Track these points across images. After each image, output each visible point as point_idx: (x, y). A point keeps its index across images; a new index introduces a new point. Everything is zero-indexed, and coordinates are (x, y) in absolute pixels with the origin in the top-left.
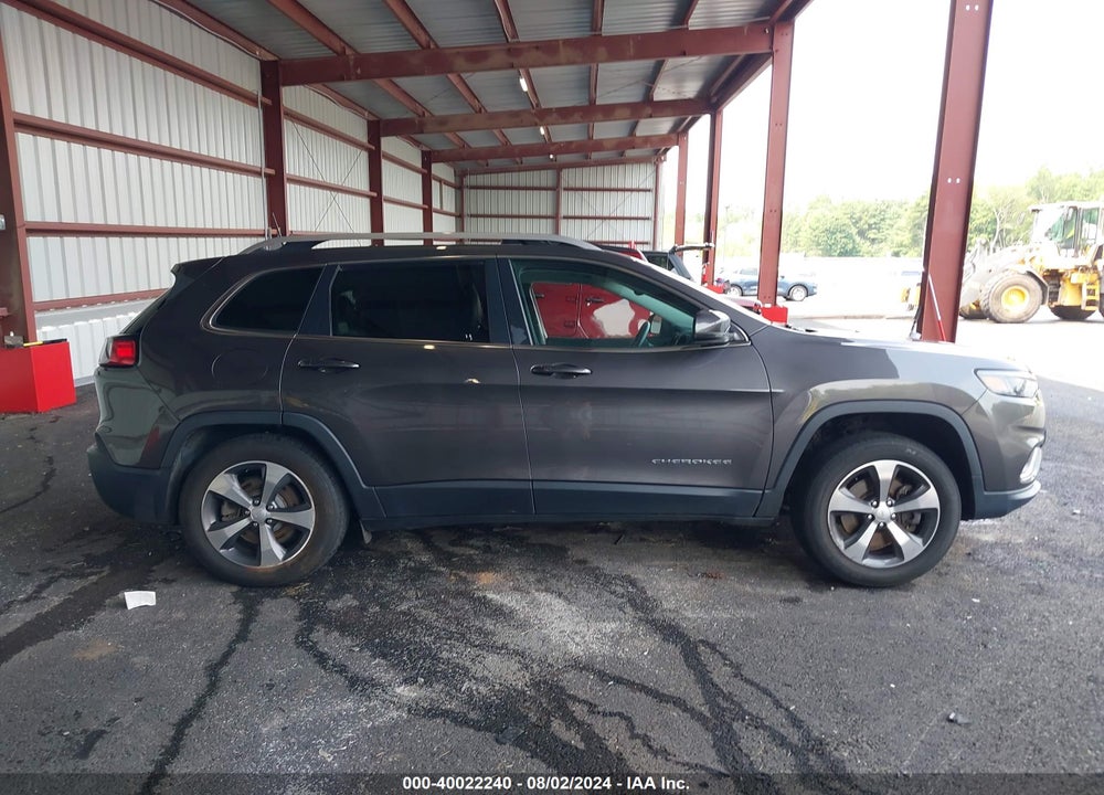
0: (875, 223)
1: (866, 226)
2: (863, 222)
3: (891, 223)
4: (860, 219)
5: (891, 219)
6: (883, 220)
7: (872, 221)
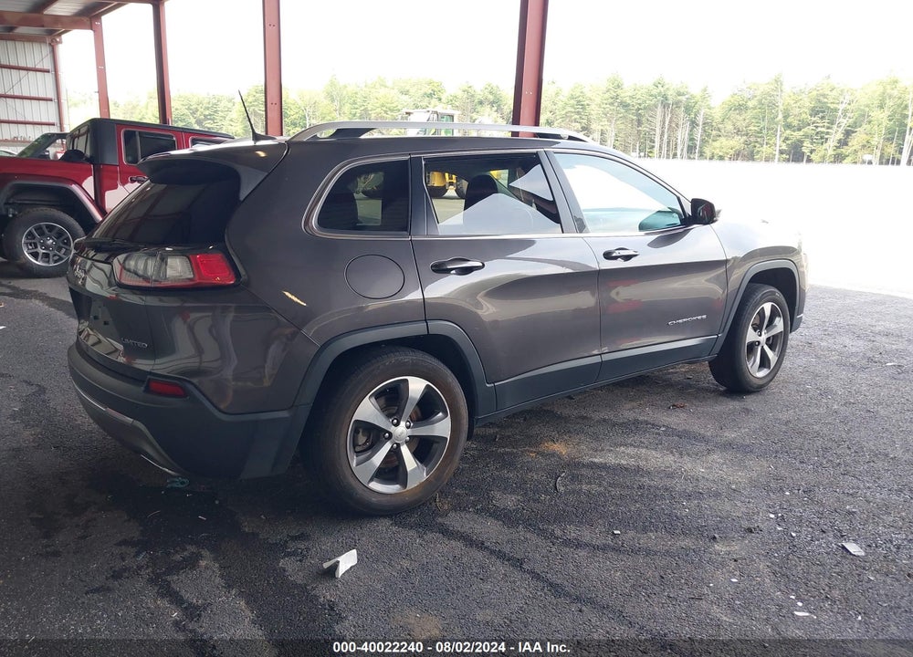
0: (210, 115)
1: (202, 117)
2: (199, 113)
3: (222, 114)
4: (197, 110)
5: (222, 111)
6: (216, 112)
7: (207, 113)
